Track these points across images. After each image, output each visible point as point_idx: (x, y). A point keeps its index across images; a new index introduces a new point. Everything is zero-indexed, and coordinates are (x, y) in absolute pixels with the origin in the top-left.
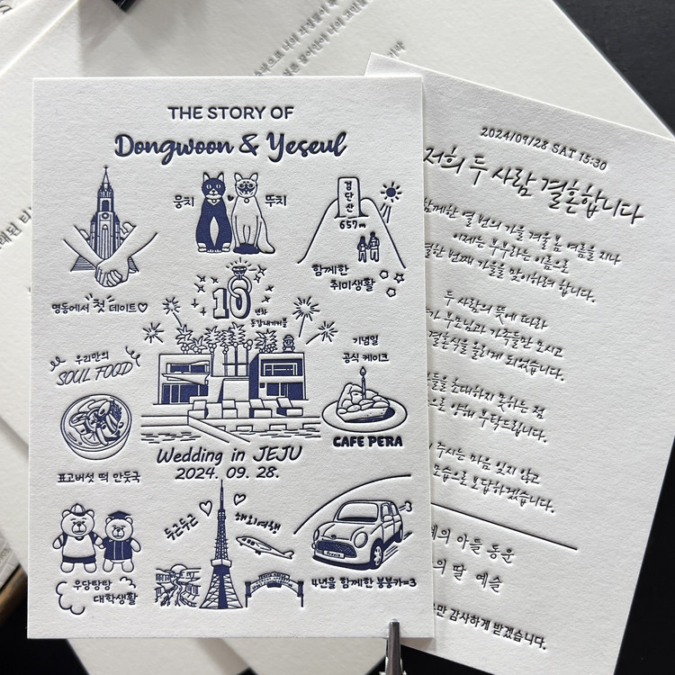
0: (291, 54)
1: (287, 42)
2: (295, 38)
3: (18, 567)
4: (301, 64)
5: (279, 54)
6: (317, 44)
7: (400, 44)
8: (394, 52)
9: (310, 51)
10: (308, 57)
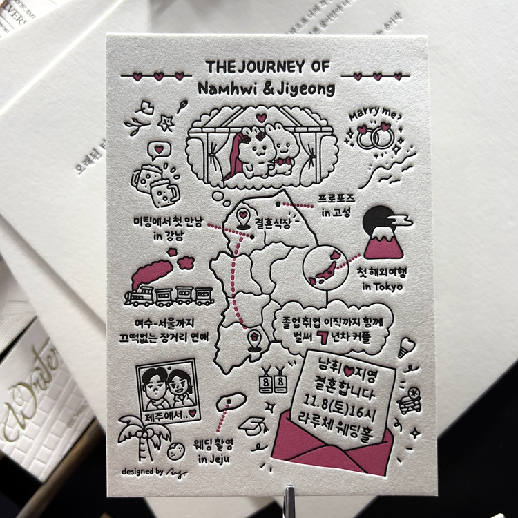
0: (314, 20)
1: (310, 11)
2: (317, 8)
3: (94, 420)
4: (322, 28)
5: (304, 20)
6: (334, 12)
7: (398, 14)
8: (393, 20)
9: (328, 18)
10: (327, 23)
